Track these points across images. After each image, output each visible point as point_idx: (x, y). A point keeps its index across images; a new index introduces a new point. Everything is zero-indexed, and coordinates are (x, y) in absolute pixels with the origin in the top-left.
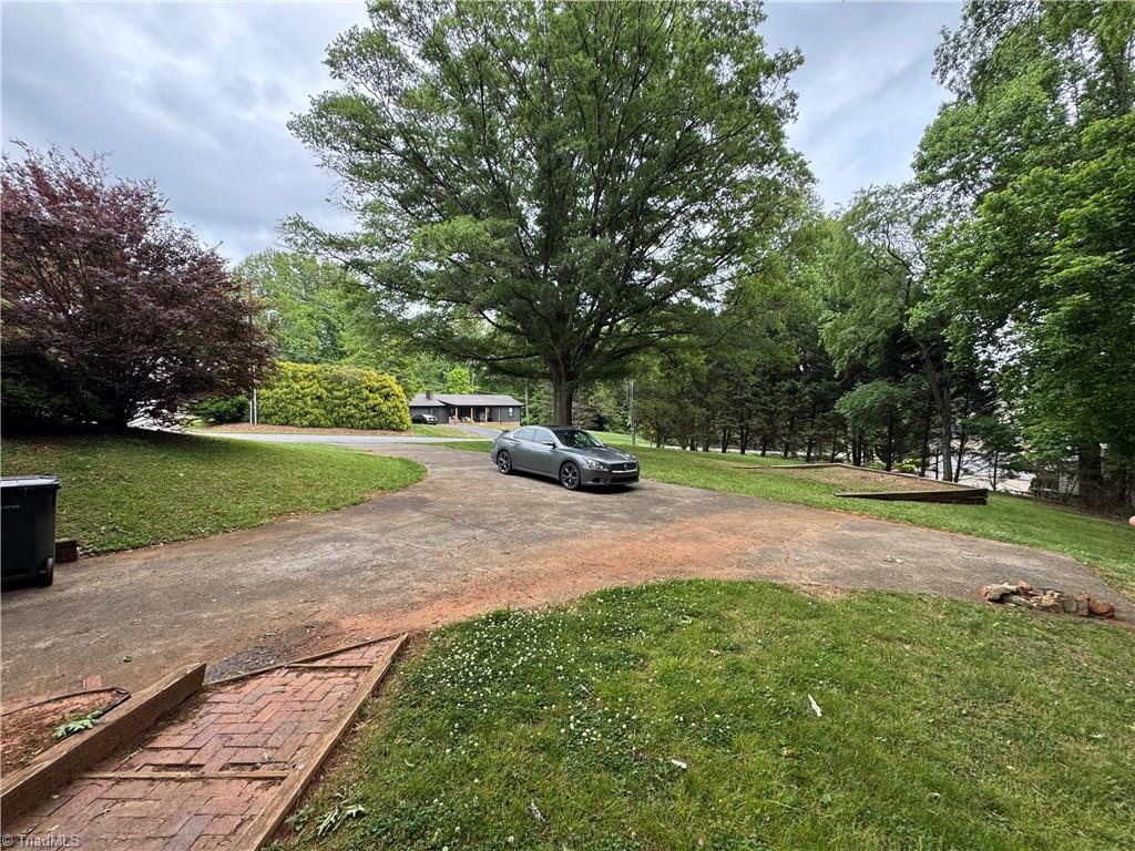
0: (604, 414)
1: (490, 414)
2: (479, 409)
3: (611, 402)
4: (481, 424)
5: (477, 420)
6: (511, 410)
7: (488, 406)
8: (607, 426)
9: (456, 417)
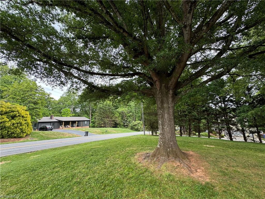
0: (118, 122)
1: (78, 124)
2: (73, 122)
3: (120, 118)
4: (74, 128)
5: (72, 126)
6: (86, 122)
7: (77, 121)
8: (118, 126)
9: (63, 126)
